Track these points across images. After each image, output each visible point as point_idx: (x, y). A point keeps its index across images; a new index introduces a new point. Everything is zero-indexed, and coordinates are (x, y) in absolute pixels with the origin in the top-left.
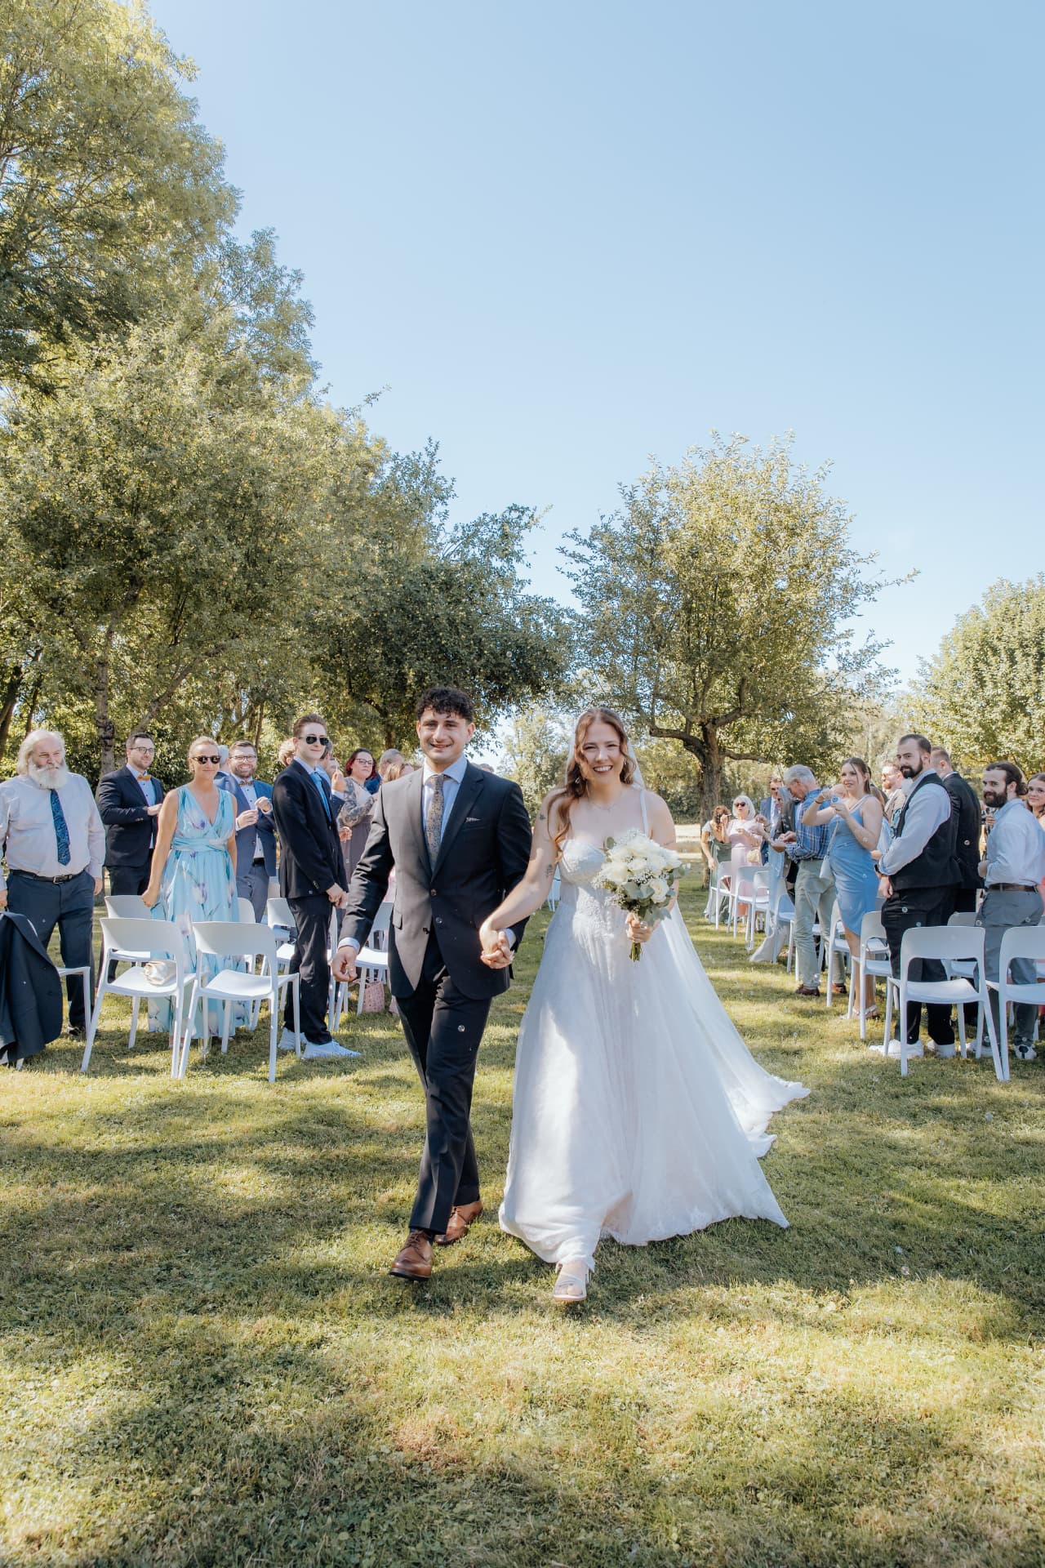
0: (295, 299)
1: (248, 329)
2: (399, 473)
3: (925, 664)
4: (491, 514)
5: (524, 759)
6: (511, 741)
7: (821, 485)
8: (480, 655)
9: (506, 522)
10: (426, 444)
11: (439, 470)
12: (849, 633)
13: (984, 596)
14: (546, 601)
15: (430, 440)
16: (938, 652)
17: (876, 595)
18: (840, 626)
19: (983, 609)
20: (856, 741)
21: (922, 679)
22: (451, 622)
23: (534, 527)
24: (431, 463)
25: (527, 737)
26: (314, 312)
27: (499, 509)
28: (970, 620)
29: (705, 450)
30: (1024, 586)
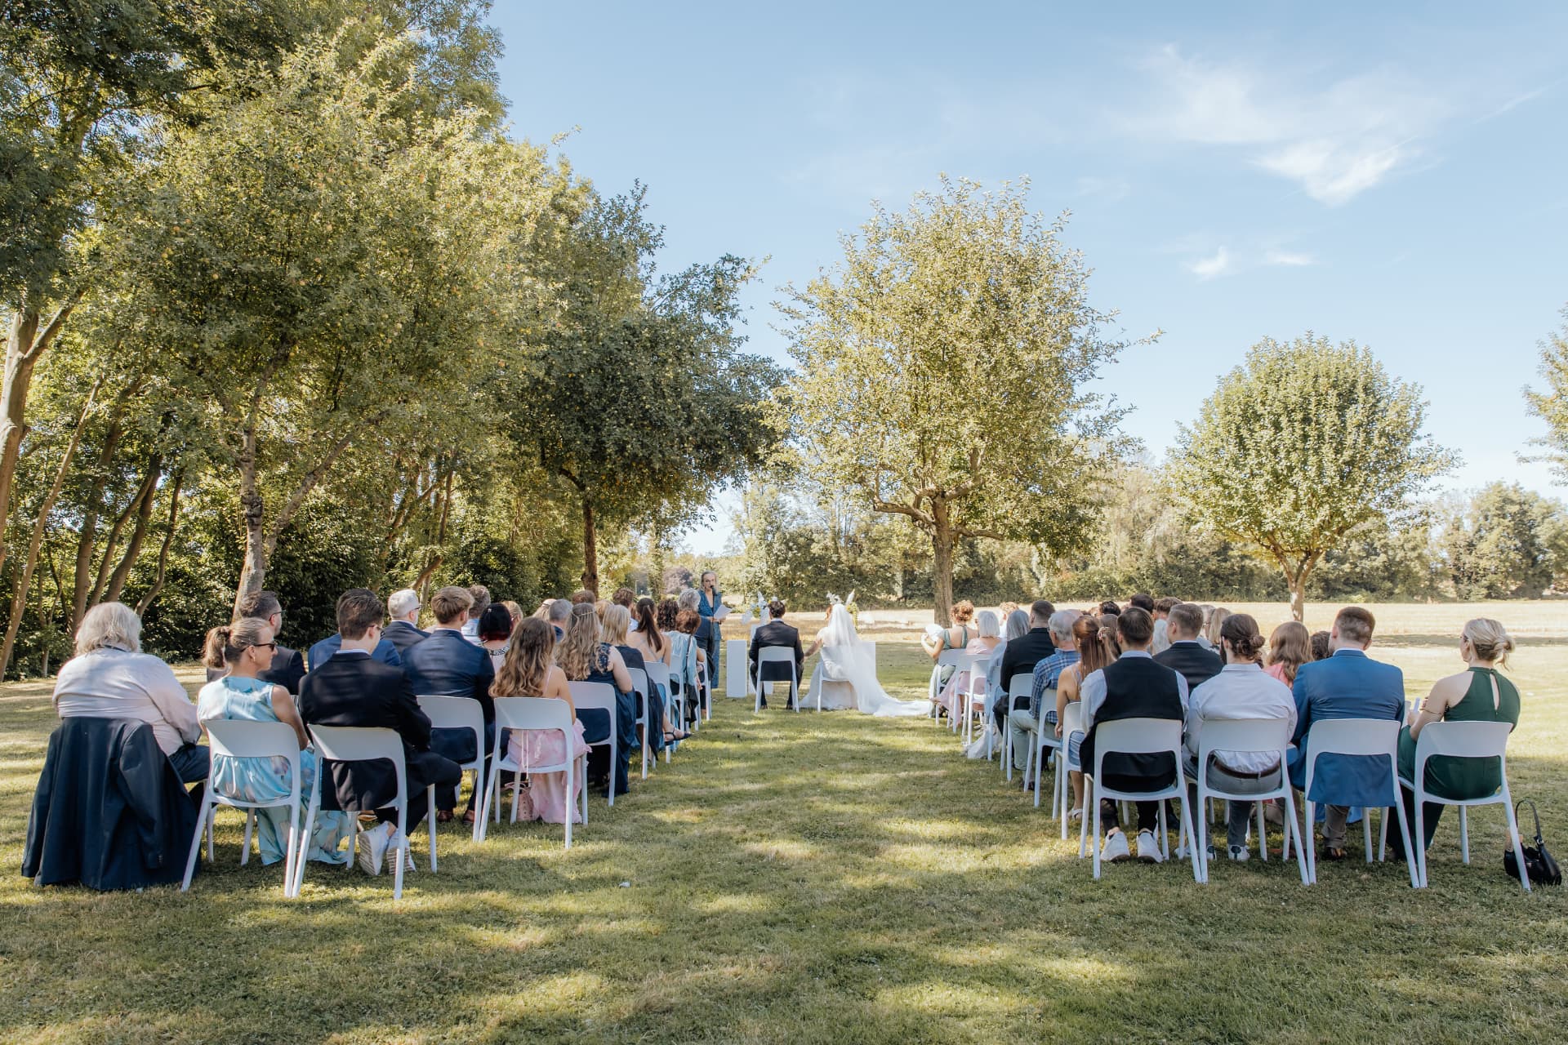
0: (482, 25)
1: (428, 56)
2: (601, 218)
3: (1183, 430)
4: (702, 264)
5: (754, 537)
6: (738, 517)
7: (1058, 235)
8: (689, 422)
9: (719, 274)
10: (632, 186)
11: (646, 217)
12: (1090, 398)
13: (1249, 356)
14: (764, 361)
15: (637, 182)
16: (1199, 417)
17: (1117, 355)
18: (1080, 390)
19: (1247, 370)
20: (1107, 516)
21: (1181, 446)
22: (656, 385)
23: (751, 280)
24: (637, 208)
25: (758, 511)
26: (503, 40)
27: (711, 260)
28: (1234, 382)
29: (933, 196)
30: (1292, 345)
